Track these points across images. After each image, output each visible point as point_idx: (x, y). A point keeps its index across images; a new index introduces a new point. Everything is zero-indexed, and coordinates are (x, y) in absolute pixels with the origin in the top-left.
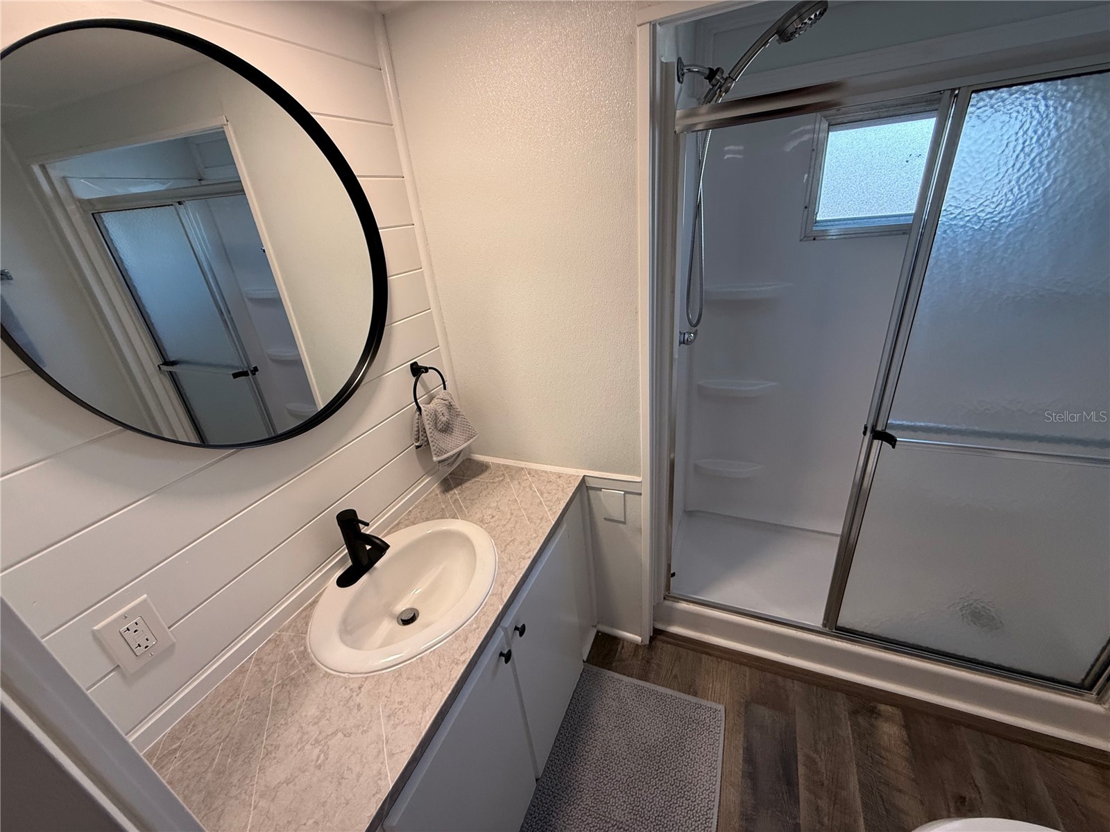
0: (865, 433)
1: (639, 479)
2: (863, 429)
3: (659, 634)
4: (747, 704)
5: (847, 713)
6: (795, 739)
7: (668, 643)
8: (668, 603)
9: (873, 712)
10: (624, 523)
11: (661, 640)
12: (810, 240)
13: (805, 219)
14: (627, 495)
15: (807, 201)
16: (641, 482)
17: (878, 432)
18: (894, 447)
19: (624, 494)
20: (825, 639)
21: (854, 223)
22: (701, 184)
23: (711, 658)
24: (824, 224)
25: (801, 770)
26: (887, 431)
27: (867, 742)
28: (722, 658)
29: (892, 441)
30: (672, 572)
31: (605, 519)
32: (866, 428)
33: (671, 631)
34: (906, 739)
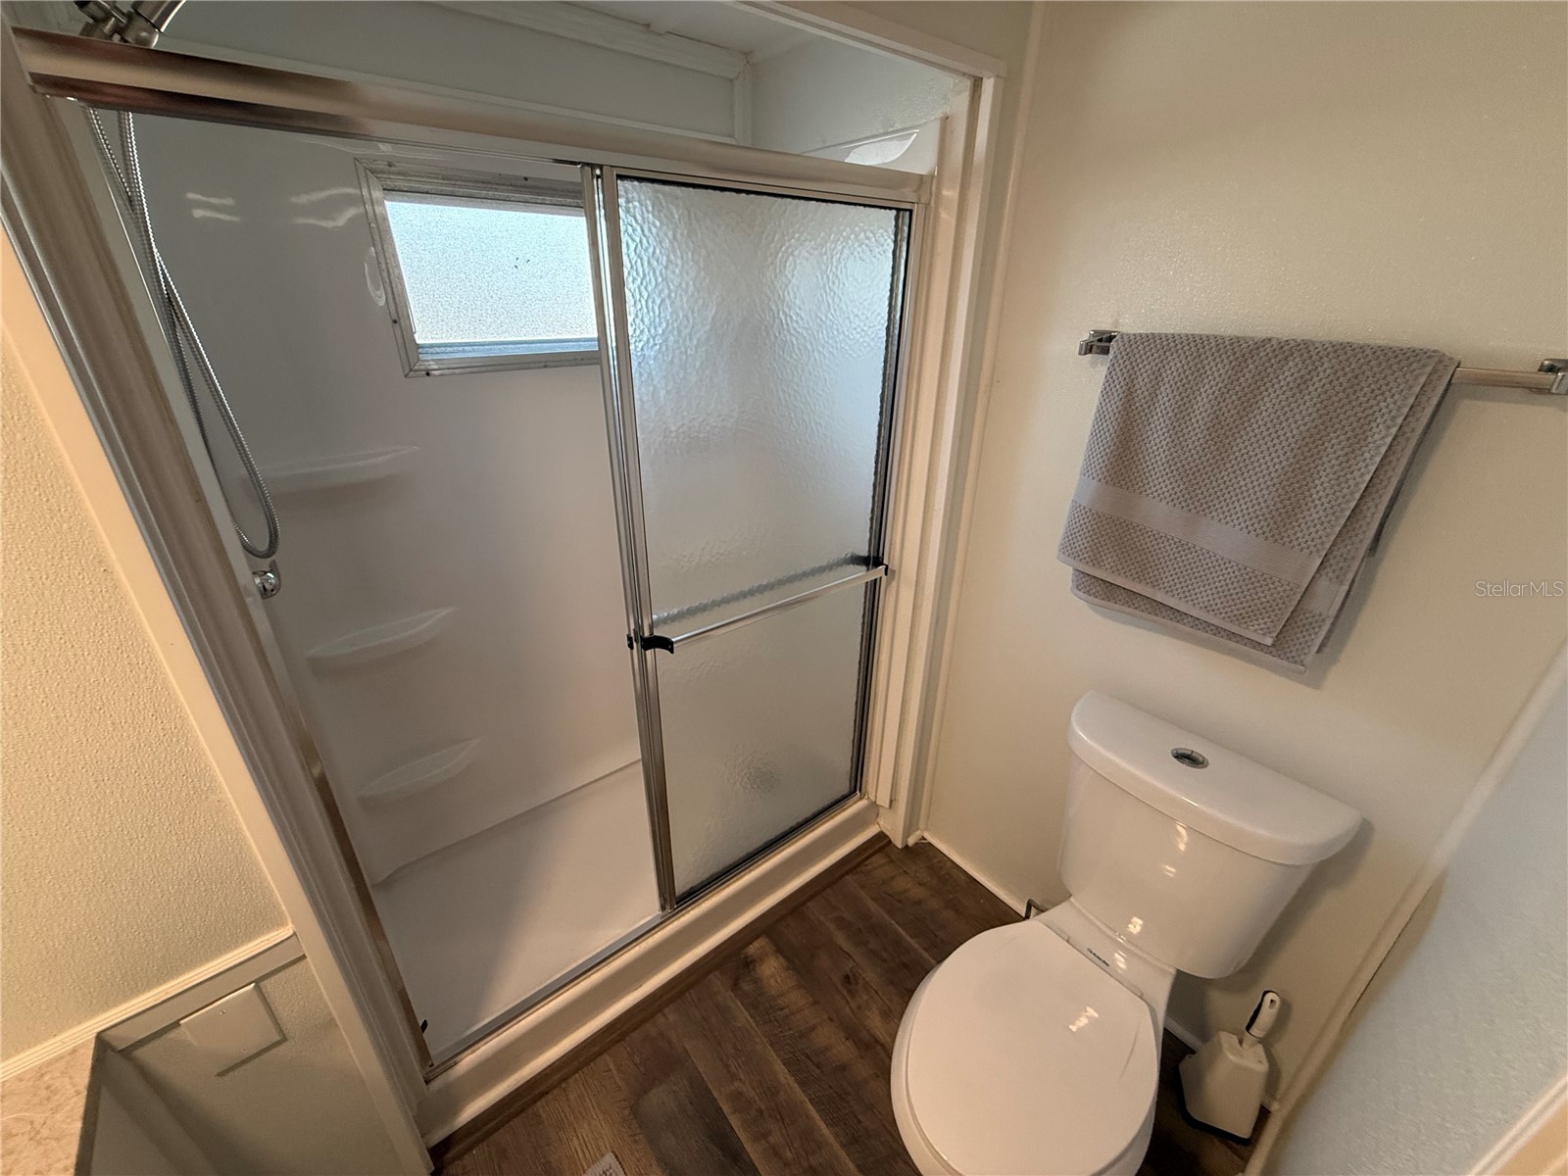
0: (631, 646)
1: (286, 932)
2: (626, 643)
3: (448, 1150)
4: (635, 1111)
5: (730, 992)
6: (707, 1088)
7: (470, 1149)
8: (436, 1085)
9: (749, 964)
10: (284, 1039)
11: (454, 1159)
12: (423, 376)
13: (400, 341)
14: (262, 984)
15: (393, 312)
16: (295, 934)
17: (647, 639)
18: (672, 652)
19: (258, 988)
20: (671, 926)
21: (474, 350)
22: (155, 250)
23: (550, 1096)
24: (438, 350)
25: (735, 1122)
26: (655, 634)
27: (762, 1006)
28: (565, 1079)
29: (666, 644)
30: (420, 1023)
31: (221, 1074)
32: (630, 639)
33: (465, 1122)
34: (785, 964)
